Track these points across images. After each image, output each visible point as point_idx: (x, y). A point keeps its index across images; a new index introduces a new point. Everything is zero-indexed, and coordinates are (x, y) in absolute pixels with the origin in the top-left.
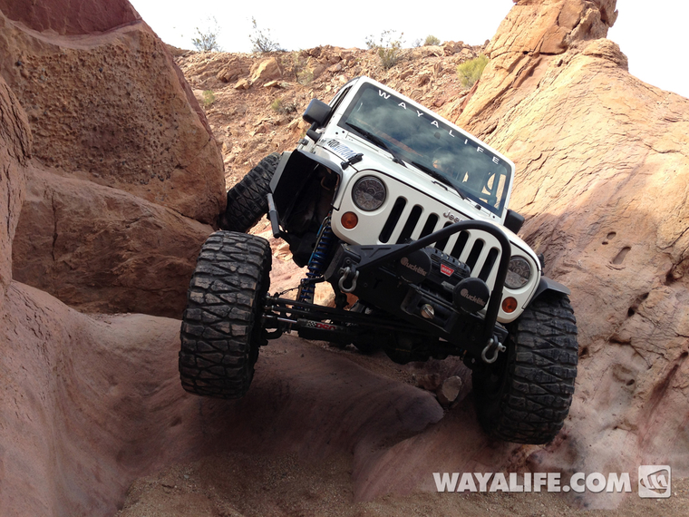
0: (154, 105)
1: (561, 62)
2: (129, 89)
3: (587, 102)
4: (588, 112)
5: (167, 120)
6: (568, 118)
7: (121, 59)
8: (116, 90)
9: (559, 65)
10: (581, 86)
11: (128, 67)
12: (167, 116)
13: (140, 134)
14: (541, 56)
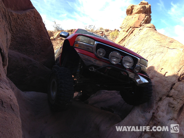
0: (37, 32)
1: (140, 29)
2: (31, 27)
3: (149, 38)
4: (149, 41)
5: (40, 37)
6: (144, 42)
7: (29, 18)
8: (27, 27)
9: (140, 30)
10: (146, 34)
11: (31, 21)
12: (40, 36)
13: (33, 40)
14: (135, 28)
